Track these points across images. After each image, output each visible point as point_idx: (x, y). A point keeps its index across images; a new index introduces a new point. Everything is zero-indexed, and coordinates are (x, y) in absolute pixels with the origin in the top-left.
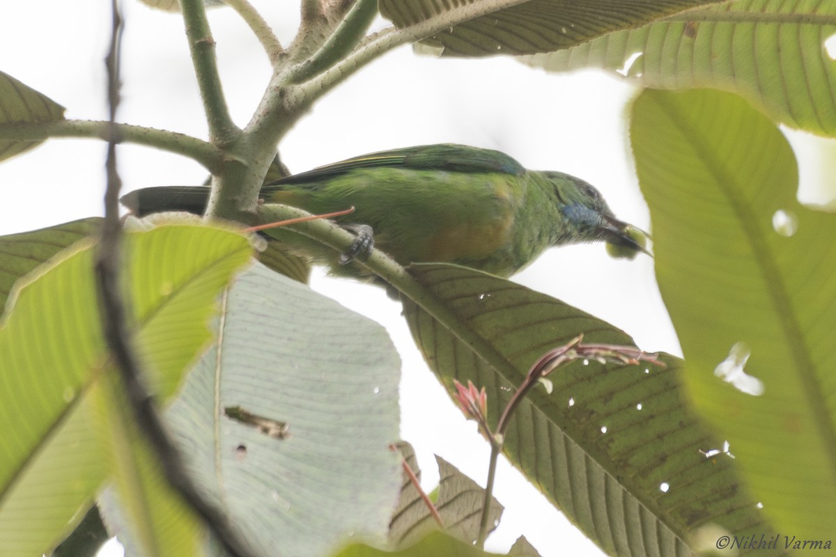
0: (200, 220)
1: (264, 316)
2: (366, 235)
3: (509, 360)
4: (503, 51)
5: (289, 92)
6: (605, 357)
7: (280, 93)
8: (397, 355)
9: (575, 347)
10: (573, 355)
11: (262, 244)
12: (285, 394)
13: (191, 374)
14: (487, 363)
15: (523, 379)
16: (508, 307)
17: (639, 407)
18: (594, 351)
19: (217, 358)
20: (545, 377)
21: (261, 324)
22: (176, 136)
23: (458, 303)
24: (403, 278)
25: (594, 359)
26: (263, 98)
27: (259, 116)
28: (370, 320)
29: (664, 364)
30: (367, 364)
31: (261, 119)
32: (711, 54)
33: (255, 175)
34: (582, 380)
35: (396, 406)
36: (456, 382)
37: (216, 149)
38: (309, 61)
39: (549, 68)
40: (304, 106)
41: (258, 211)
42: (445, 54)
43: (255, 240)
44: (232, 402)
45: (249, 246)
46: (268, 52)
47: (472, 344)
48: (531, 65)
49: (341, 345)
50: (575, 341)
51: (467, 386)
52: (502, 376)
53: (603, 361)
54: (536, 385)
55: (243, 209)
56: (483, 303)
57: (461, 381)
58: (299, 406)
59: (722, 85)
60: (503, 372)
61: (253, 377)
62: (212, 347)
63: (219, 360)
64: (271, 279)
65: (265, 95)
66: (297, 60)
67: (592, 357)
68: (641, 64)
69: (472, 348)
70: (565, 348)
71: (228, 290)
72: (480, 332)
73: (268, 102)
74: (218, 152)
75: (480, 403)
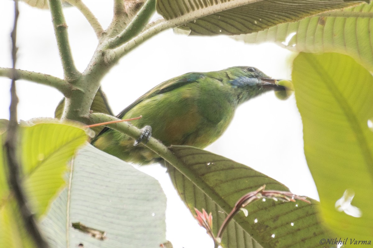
0: (59, 121)
1: (93, 173)
2: (147, 131)
3: (223, 198)
4: (222, 33)
5: (107, 53)
6: (277, 197)
7: (102, 54)
8: (165, 196)
9: (261, 192)
10: (260, 196)
11: (92, 134)
12: (104, 216)
13: (54, 204)
14: (211, 199)
15: (232, 209)
16: (223, 170)
17: (292, 224)
18: (271, 194)
19: (68, 196)
20: (244, 207)
21: (92, 178)
22: (47, 76)
23: (196, 167)
24: (167, 153)
25: (271, 198)
26: (93, 56)
27: (91, 66)
28: (150, 177)
29: (309, 202)
30: (148, 200)
31: (92, 68)
32: (333, 34)
33: (88, 98)
34: (262, 209)
35: (164, 223)
36: (196, 209)
37: (68, 83)
38: (118, 37)
39: (246, 41)
40: (114, 61)
41: (90, 117)
42: (191, 34)
43: (89, 132)
44: (76, 221)
45: (85, 135)
46: (96, 31)
47: (203, 189)
48: (237, 39)
49: (135, 190)
50: (261, 188)
51: (202, 212)
52: (219, 207)
53: (276, 200)
54: (239, 212)
55: (82, 116)
56: (209, 167)
57: (199, 209)
58: (112, 223)
59: (339, 50)
60: (219, 204)
61: (87, 207)
62: (64, 189)
63: (69, 197)
64: (97, 154)
65: (94, 54)
66: (111, 36)
67: (270, 197)
68: (295, 39)
69: (203, 191)
70: (255, 192)
71: (74, 158)
72: (207, 183)
73: (96, 59)
74: (69, 85)
75: (209, 221)
